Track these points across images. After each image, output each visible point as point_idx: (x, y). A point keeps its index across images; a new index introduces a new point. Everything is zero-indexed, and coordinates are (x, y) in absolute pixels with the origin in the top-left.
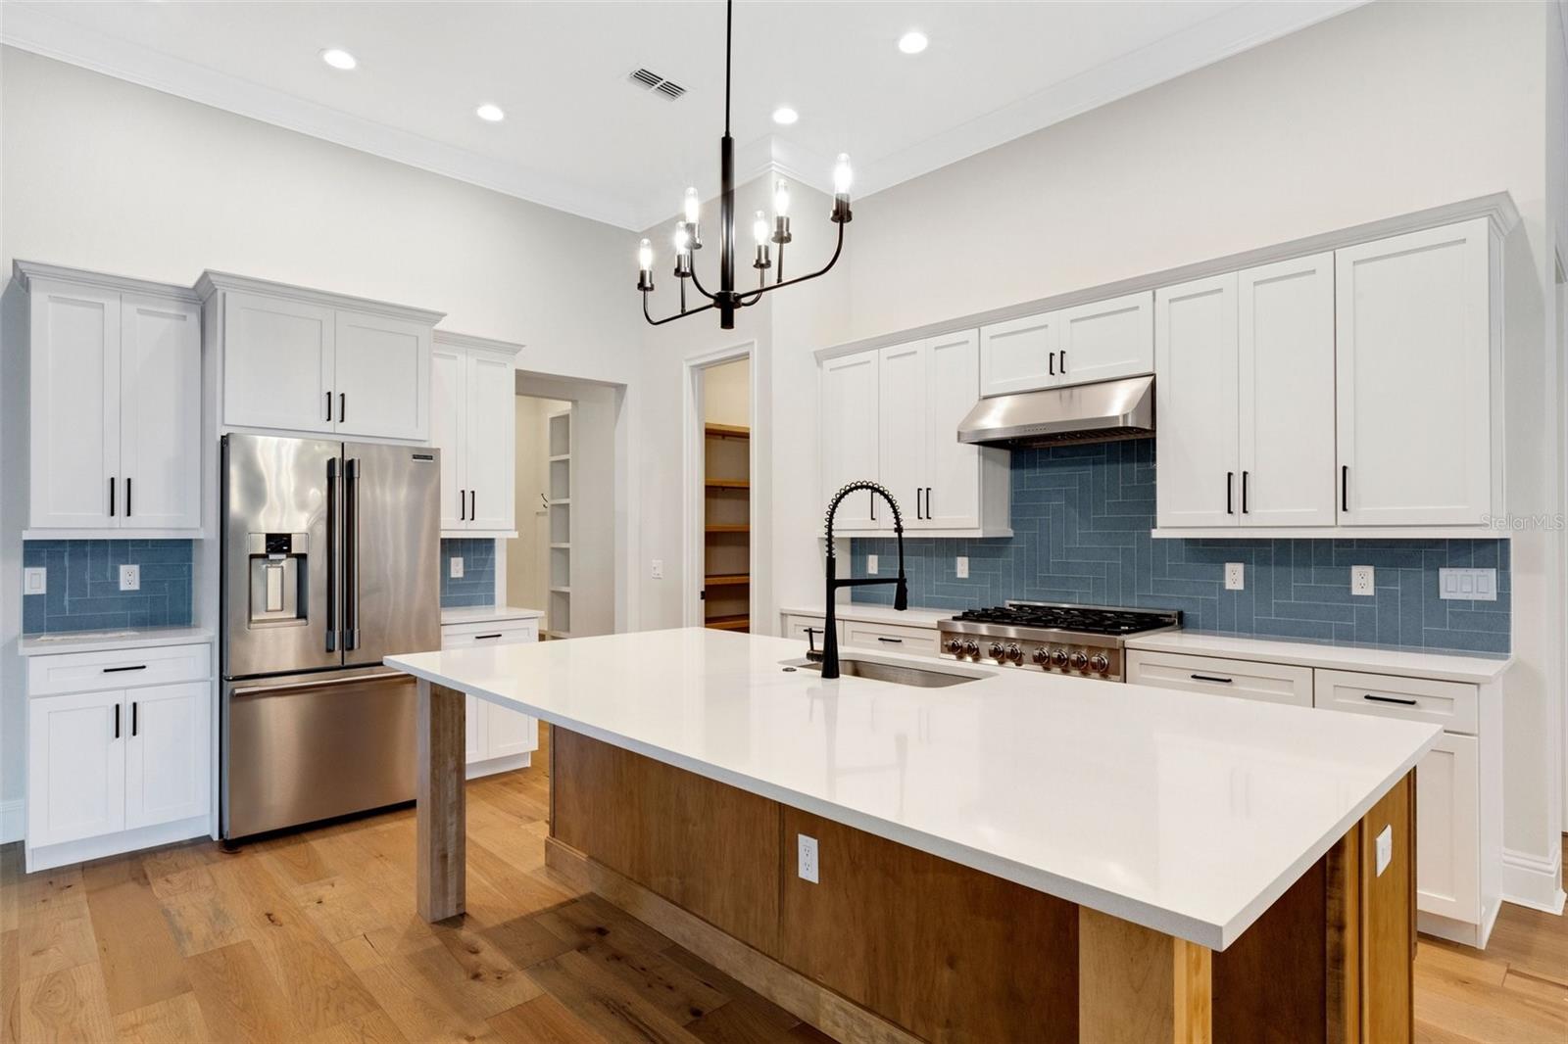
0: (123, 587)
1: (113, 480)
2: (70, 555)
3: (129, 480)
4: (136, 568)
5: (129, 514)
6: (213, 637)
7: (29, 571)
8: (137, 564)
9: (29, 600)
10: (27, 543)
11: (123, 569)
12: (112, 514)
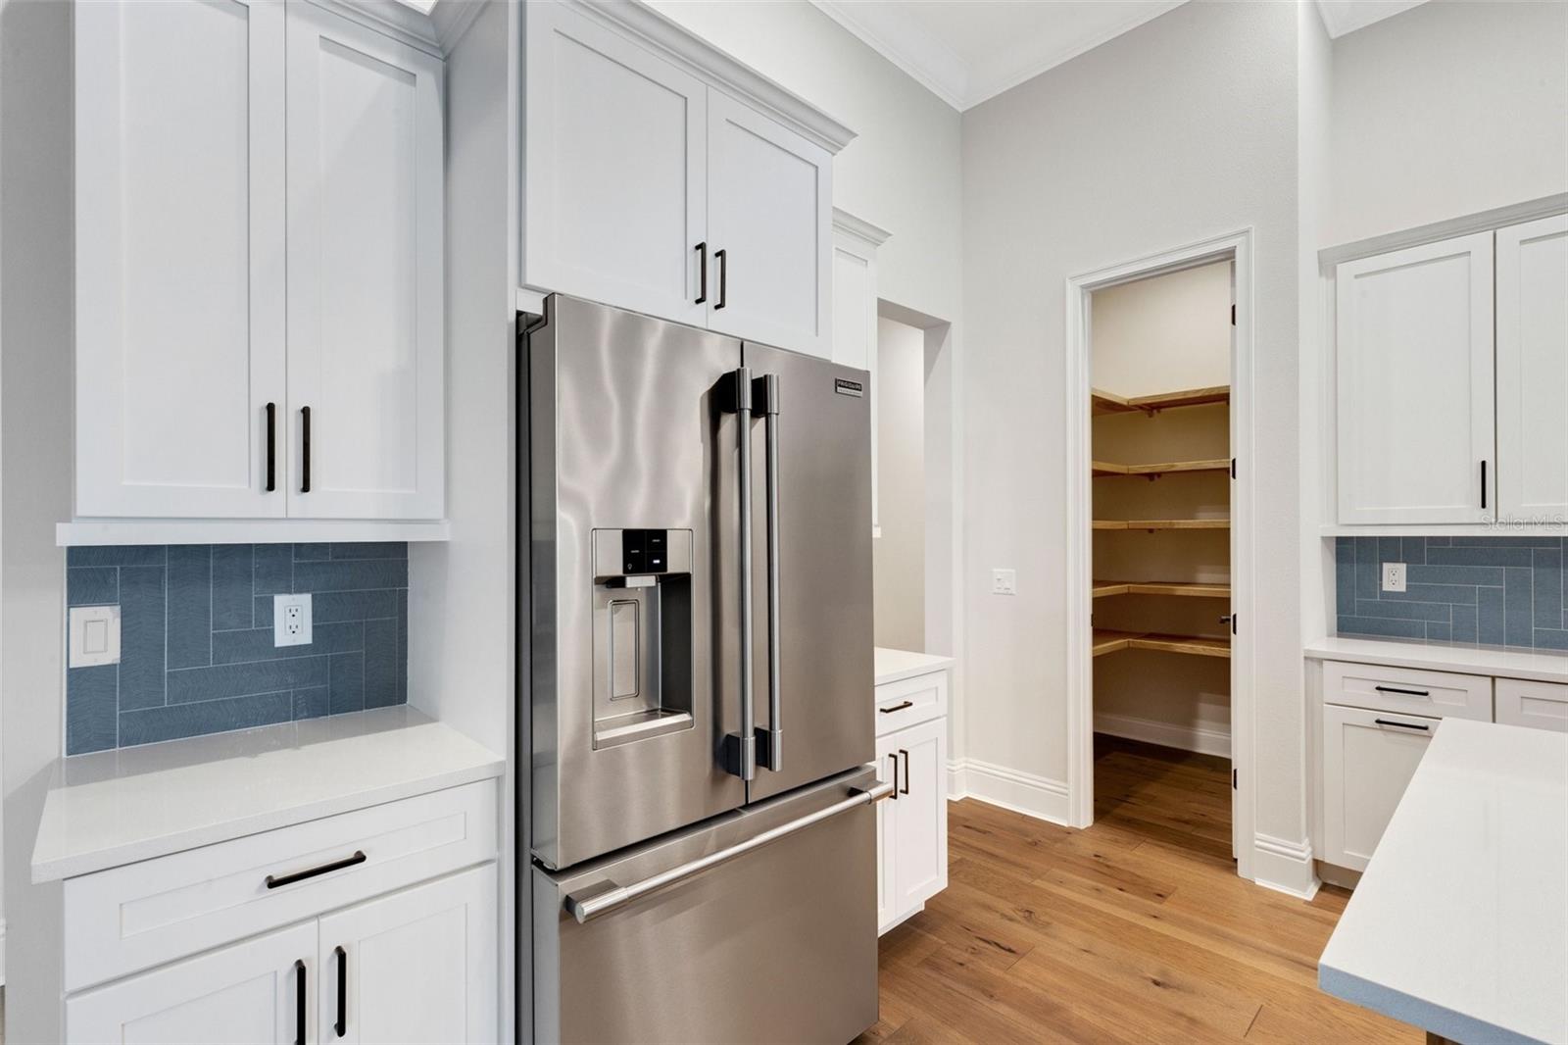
0: (282, 639)
1: (271, 408)
2: (172, 577)
3: (306, 412)
4: (306, 600)
5: (306, 488)
6: (501, 764)
7: (80, 614)
8: (308, 592)
9: (80, 680)
10: (76, 554)
11: (281, 602)
12: (271, 487)
